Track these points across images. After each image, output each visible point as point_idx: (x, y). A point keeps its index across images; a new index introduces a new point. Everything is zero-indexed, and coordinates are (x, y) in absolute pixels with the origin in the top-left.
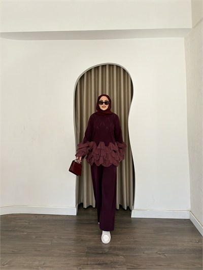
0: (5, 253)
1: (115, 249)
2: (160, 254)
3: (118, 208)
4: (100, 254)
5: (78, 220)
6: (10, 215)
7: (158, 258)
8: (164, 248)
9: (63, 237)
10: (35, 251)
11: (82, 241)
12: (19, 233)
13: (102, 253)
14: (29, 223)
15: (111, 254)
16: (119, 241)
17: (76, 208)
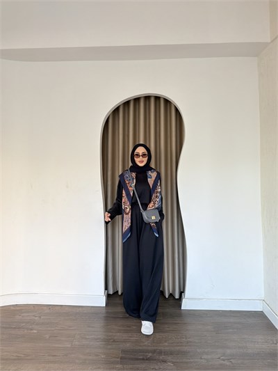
0: (7, 359)
1: (160, 353)
2: (224, 360)
4: (140, 359)
5: (107, 313)
6: (13, 306)
7: (221, 365)
8: (228, 351)
9: (87, 337)
10: (49, 355)
11: (114, 341)
12: (26, 331)
13: (143, 359)
14: (40, 317)
15: (155, 360)
16: (166, 341)
17: (105, 297)
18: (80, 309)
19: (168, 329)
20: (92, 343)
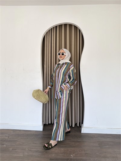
5: (44, 135)
9: (32, 150)
11: (46, 153)
14: (8, 137)
16: (74, 153)
17: (42, 126)
18: (30, 132)
19: (75, 145)
20: (34, 154)
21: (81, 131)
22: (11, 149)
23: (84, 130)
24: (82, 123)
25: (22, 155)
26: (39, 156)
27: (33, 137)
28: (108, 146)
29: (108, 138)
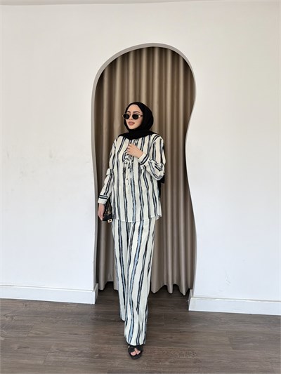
3: (171, 291)
5: (97, 313)
9: (67, 349)
11: (100, 357)
14: (12, 318)
16: (166, 360)
17: (94, 292)
18: (64, 307)
19: (171, 340)
20: (70, 360)
21: (187, 306)
22: (16, 346)
23: (195, 305)
24: (192, 287)
25: (41, 362)
26: (82, 363)
27: (70, 319)
28: (251, 344)
29: (255, 325)
